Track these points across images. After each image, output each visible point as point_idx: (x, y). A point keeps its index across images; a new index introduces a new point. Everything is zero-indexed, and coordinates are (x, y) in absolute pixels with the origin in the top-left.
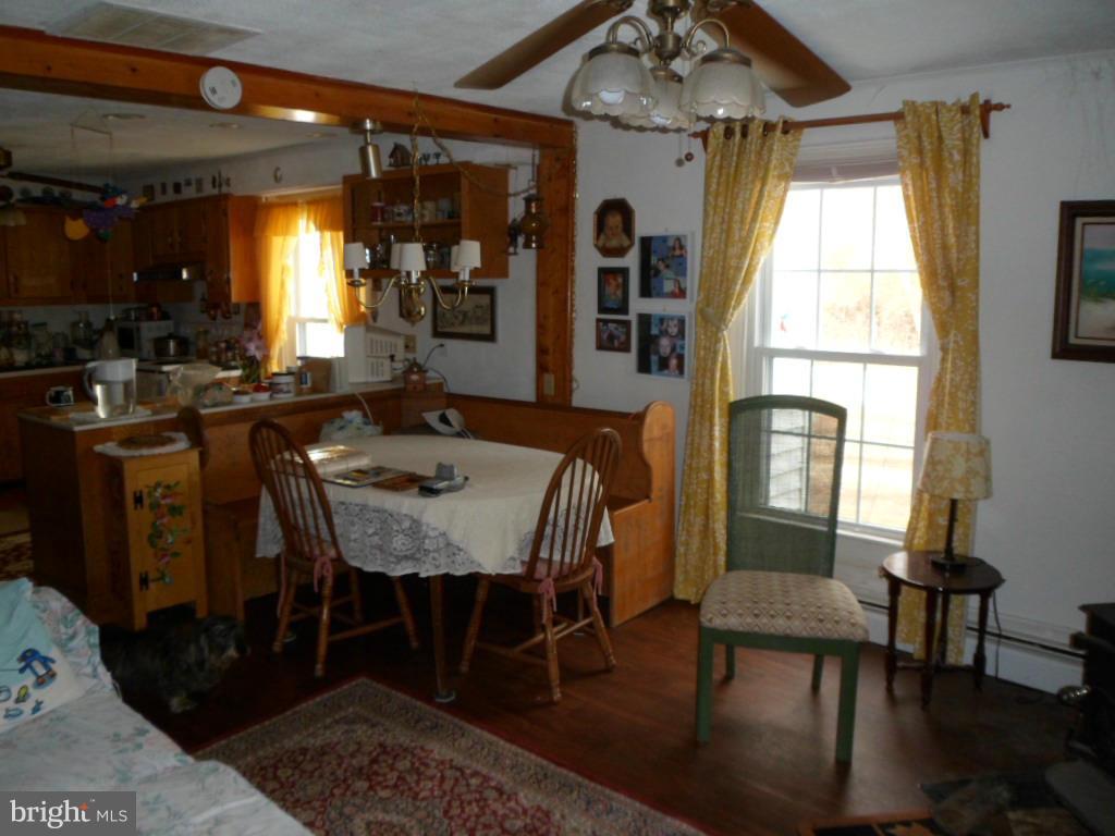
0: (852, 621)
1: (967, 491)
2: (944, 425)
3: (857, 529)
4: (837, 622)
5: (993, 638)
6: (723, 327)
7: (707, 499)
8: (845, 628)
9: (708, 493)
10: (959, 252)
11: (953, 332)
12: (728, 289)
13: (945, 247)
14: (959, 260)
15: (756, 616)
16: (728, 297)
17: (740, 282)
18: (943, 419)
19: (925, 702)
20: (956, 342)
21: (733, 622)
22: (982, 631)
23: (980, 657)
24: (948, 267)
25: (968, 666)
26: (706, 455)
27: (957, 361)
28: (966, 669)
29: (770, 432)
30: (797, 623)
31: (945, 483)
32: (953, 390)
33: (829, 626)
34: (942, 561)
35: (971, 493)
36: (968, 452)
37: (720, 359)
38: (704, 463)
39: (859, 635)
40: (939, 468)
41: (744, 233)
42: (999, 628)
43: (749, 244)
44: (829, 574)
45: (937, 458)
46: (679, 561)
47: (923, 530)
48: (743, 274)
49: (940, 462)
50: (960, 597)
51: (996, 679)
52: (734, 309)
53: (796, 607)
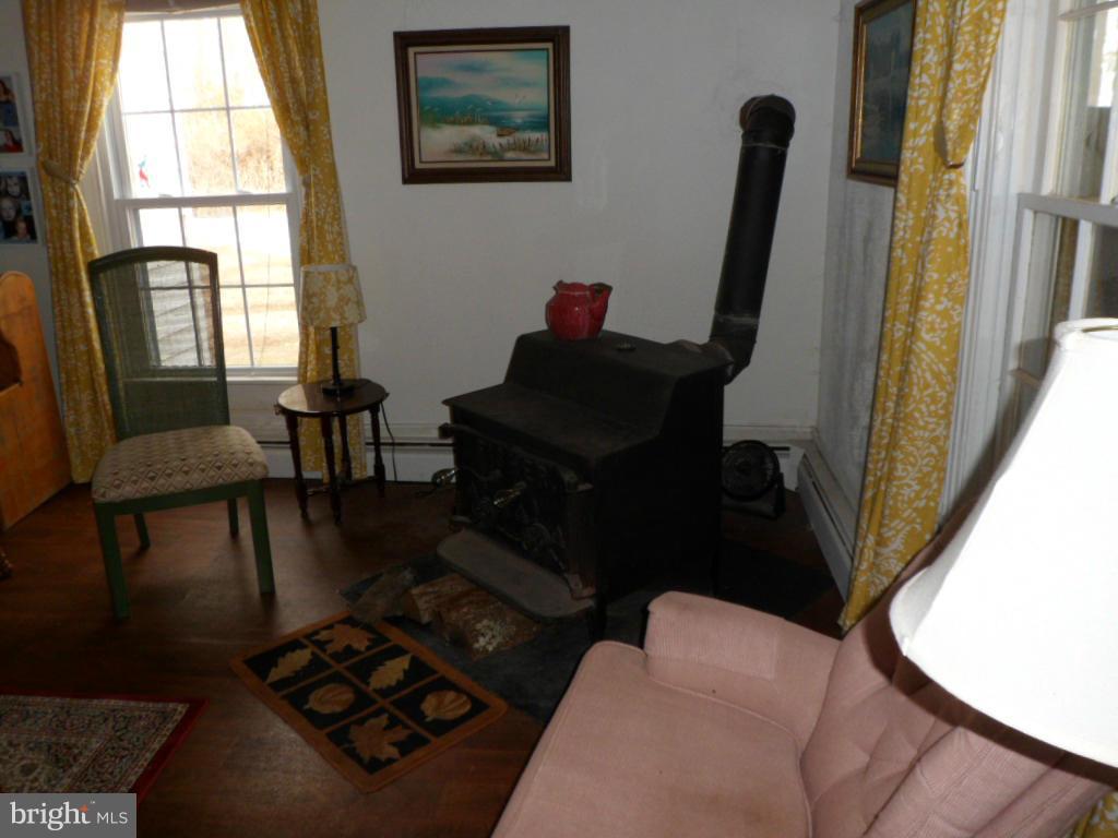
0: (250, 460)
1: (343, 317)
2: (317, 259)
3: (253, 373)
4: (235, 466)
5: (388, 447)
6: (74, 182)
7: (91, 372)
8: (244, 469)
9: (90, 366)
10: (307, 85)
11: (312, 166)
12: (72, 137)
13: (293, 81)
14: (308, 93)
15: (152, 479)
16: (73, 146)
17: (84, 128)
18: (314, 254)
19: (337, 519)
20: (315, 176)
21: (128, 491)
22: (377, 443)
23: (379, 467)
24: (299, 101)
25: (370, 477)
26: (79, 324)
27: (319, 195)
28: (369, 480)
29: (148, 289)
30: (196, 476)
31: (322, 314)
32: (320, 223)
33: (228, 470)
34: (331, 387)
35: (346, 319)
36: (339, 281)
37: (76, 216)
38: (79, 333)
39: (259, 473)
40: (315, 300)
41: (79, 73)
42: (392, 438)
43: (87, 86)
44: (227, 422)
45: (311, 292)
46: (73, 442)
47: (314, 362)
48: (86, 119)
49: (314, 295)
50: (355, 416)
51: (396, 483)
52: (83, 159)
53: (193, 461)
